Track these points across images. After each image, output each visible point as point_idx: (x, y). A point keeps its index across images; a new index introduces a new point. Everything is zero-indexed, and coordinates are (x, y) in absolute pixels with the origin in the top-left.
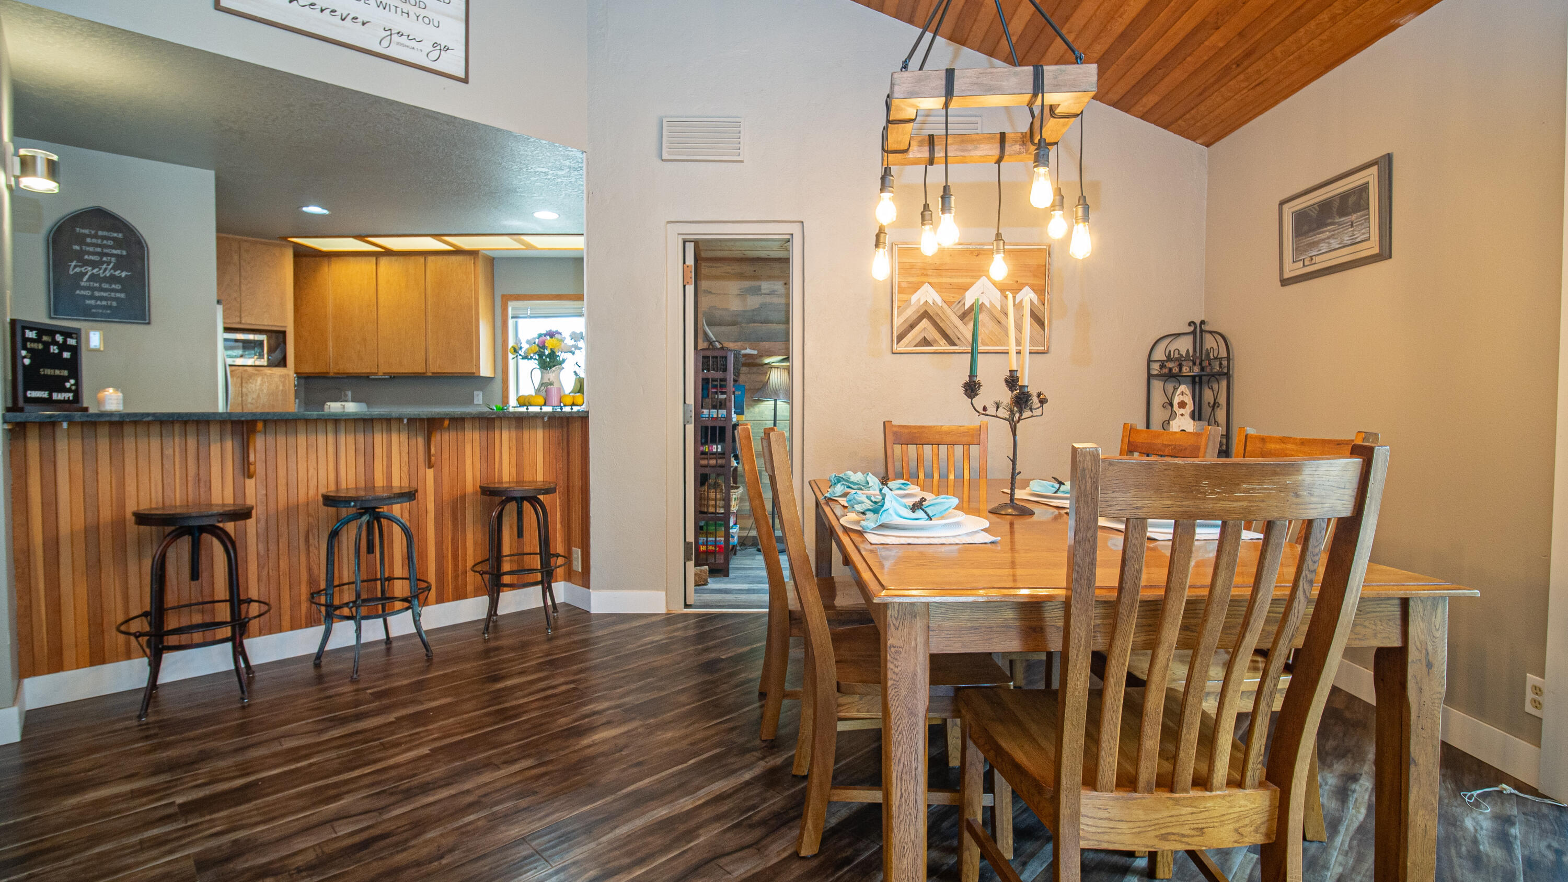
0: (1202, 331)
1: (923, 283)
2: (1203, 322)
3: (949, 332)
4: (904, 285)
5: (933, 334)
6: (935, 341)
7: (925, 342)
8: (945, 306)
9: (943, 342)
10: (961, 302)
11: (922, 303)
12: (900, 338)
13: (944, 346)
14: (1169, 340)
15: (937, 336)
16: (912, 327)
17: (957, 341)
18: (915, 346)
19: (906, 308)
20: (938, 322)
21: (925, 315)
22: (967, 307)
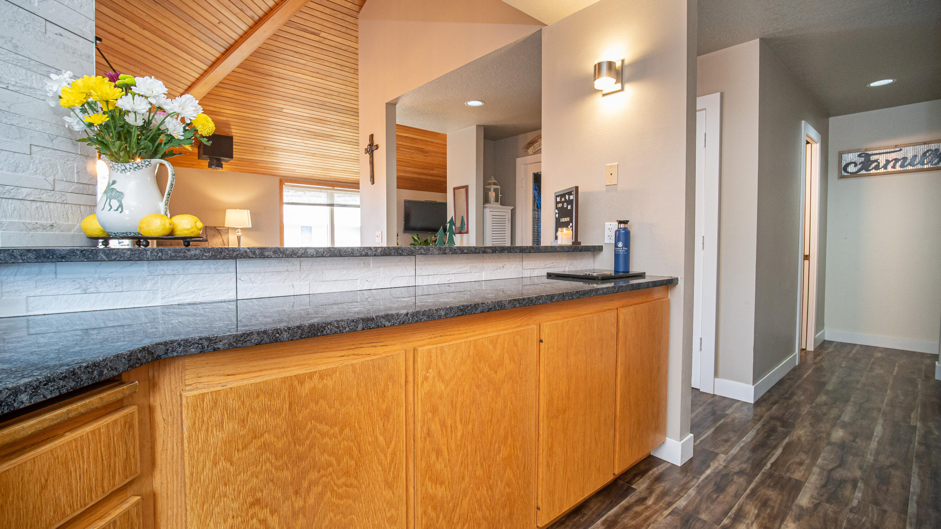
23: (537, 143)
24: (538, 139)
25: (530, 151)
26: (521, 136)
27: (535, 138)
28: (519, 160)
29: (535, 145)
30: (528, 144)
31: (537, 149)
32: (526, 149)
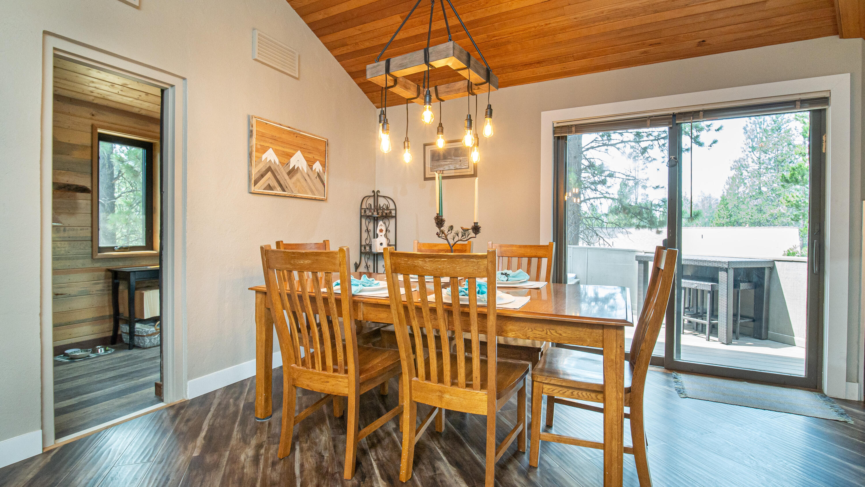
0: (378, 196)
1: (269, 148)
2: (378, 191)
3: (282, 182)
4: (259, 147)
5: (274, 183)
6: (275, 187)
7: (269, 187)
8: (281, 166)
9: (279, 188)
10: (288, 164)
11: (268, 160)
12: (256, 183)
13: (279, 191)
14: (367, 198)
15: (276, 184)
16: (262, 176)
17: (286, 189)
18: (264, 189)
19: (259, 163)
20: (277, 175)
21: (269, 169)
22: (291, 167)
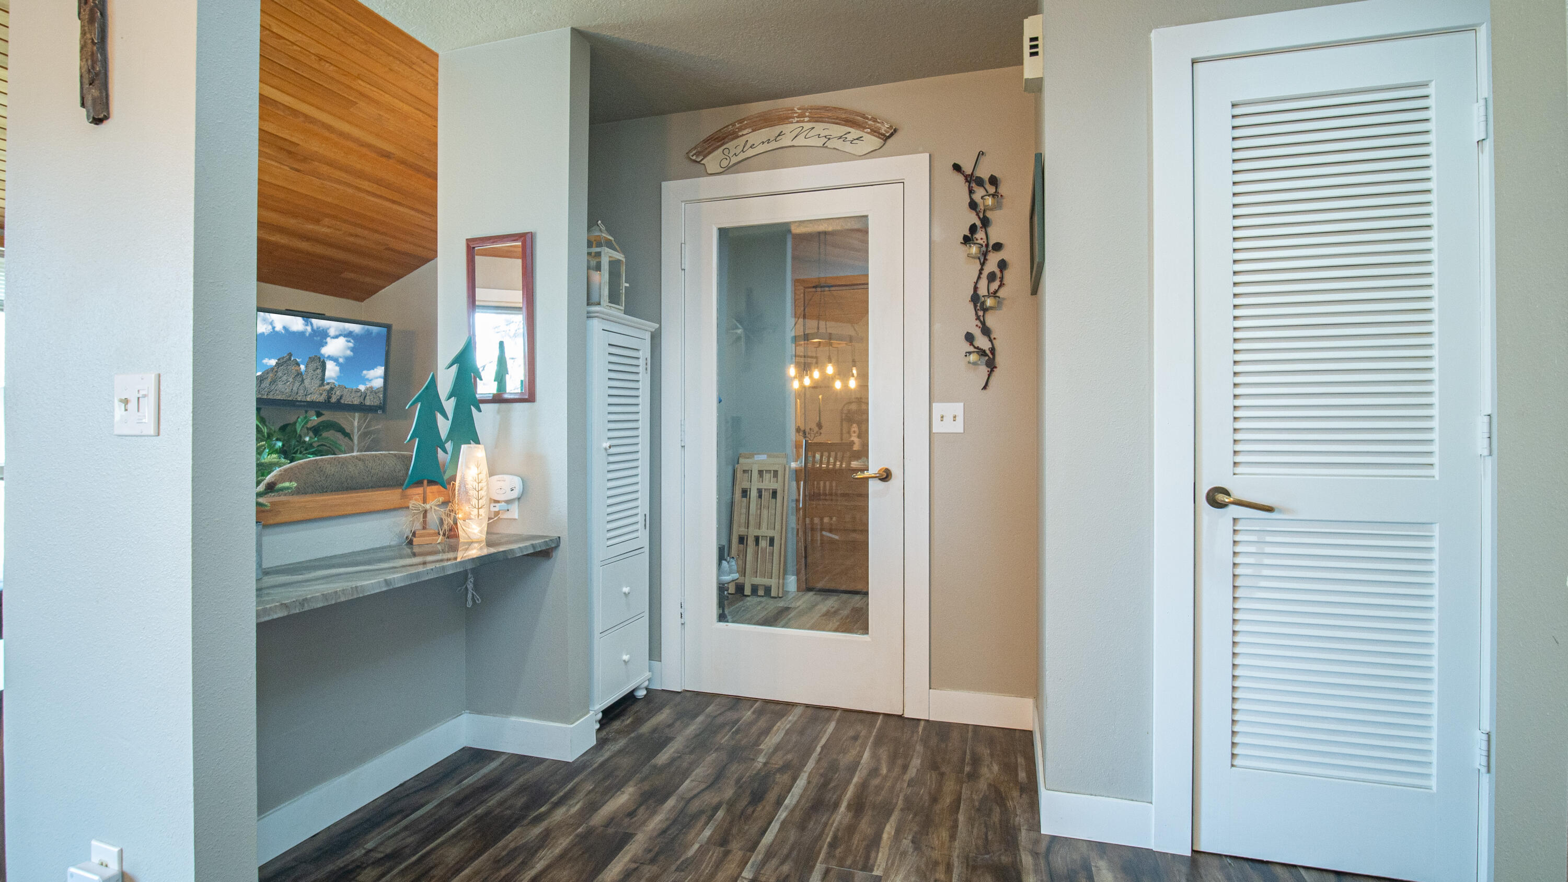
23: (735, 142)
24: (741, 129)
25: (712, 162)
26: (677, 119)
27: (733, 125)
28: (670, 189)
29: (730, 145)
30: (705, 141)
31: (734, 160)
32: (697, 154)
